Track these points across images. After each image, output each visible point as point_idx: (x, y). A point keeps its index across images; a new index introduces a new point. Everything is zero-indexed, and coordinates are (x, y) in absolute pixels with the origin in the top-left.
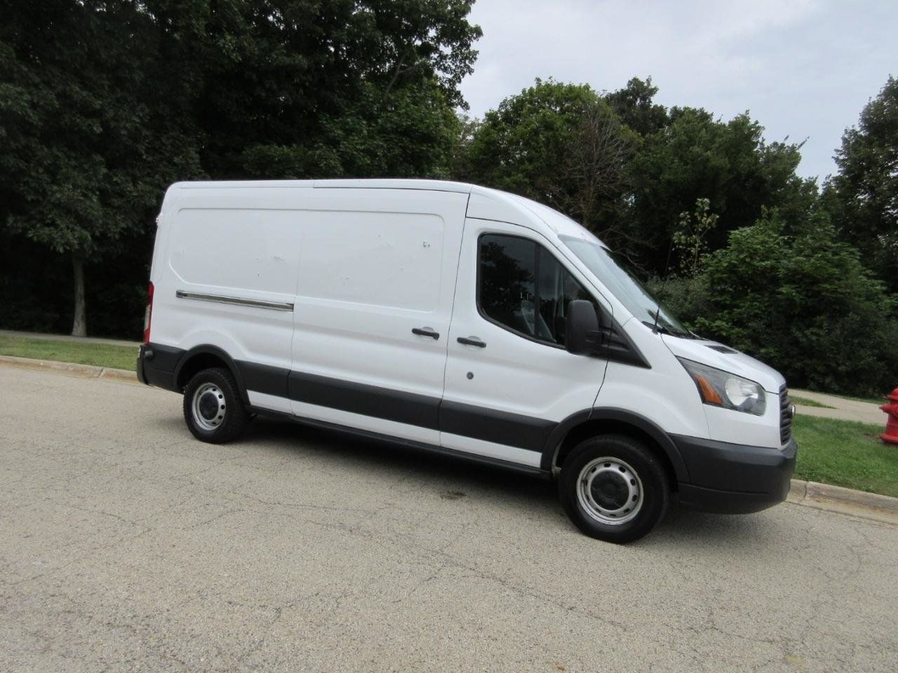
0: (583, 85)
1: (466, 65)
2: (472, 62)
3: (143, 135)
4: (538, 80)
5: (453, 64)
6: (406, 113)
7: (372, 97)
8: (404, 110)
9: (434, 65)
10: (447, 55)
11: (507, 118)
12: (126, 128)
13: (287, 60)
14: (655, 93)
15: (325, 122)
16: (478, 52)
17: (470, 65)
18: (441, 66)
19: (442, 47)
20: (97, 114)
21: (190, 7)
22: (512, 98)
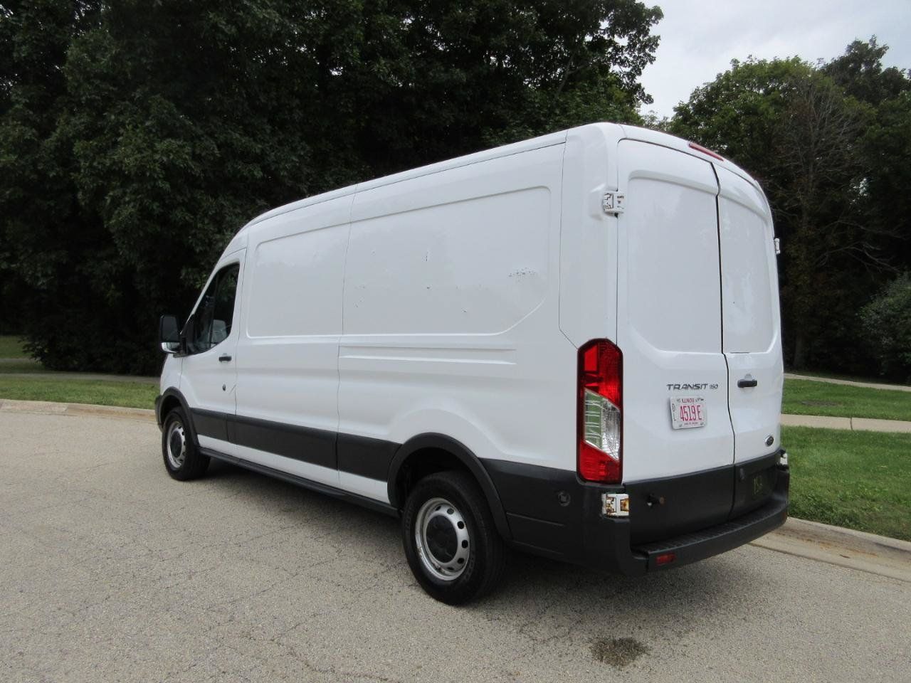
0: (791, 59)
1: (646, 54)
2: (652, 50)
3: (305, 173)
4: (735, 62)
5: (631, 56)
6: (577, 114)
7: (538, 103)
8: (574, 111)
9: (609, 59)
10: (623, 47)
11: (700, 108)
12: (285, 169)
13: (444, 77)
14: (884, 53)
15: (488, 137)
16: (659, 37)
17: (651, 53)
18: (617, 59)
19: (616, 39)
20: (259, 159)
21: (344, 37)
22: (704, 86)
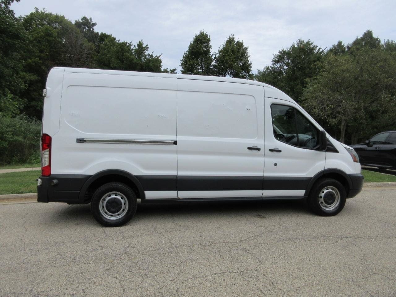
14: (95, 25)
